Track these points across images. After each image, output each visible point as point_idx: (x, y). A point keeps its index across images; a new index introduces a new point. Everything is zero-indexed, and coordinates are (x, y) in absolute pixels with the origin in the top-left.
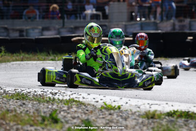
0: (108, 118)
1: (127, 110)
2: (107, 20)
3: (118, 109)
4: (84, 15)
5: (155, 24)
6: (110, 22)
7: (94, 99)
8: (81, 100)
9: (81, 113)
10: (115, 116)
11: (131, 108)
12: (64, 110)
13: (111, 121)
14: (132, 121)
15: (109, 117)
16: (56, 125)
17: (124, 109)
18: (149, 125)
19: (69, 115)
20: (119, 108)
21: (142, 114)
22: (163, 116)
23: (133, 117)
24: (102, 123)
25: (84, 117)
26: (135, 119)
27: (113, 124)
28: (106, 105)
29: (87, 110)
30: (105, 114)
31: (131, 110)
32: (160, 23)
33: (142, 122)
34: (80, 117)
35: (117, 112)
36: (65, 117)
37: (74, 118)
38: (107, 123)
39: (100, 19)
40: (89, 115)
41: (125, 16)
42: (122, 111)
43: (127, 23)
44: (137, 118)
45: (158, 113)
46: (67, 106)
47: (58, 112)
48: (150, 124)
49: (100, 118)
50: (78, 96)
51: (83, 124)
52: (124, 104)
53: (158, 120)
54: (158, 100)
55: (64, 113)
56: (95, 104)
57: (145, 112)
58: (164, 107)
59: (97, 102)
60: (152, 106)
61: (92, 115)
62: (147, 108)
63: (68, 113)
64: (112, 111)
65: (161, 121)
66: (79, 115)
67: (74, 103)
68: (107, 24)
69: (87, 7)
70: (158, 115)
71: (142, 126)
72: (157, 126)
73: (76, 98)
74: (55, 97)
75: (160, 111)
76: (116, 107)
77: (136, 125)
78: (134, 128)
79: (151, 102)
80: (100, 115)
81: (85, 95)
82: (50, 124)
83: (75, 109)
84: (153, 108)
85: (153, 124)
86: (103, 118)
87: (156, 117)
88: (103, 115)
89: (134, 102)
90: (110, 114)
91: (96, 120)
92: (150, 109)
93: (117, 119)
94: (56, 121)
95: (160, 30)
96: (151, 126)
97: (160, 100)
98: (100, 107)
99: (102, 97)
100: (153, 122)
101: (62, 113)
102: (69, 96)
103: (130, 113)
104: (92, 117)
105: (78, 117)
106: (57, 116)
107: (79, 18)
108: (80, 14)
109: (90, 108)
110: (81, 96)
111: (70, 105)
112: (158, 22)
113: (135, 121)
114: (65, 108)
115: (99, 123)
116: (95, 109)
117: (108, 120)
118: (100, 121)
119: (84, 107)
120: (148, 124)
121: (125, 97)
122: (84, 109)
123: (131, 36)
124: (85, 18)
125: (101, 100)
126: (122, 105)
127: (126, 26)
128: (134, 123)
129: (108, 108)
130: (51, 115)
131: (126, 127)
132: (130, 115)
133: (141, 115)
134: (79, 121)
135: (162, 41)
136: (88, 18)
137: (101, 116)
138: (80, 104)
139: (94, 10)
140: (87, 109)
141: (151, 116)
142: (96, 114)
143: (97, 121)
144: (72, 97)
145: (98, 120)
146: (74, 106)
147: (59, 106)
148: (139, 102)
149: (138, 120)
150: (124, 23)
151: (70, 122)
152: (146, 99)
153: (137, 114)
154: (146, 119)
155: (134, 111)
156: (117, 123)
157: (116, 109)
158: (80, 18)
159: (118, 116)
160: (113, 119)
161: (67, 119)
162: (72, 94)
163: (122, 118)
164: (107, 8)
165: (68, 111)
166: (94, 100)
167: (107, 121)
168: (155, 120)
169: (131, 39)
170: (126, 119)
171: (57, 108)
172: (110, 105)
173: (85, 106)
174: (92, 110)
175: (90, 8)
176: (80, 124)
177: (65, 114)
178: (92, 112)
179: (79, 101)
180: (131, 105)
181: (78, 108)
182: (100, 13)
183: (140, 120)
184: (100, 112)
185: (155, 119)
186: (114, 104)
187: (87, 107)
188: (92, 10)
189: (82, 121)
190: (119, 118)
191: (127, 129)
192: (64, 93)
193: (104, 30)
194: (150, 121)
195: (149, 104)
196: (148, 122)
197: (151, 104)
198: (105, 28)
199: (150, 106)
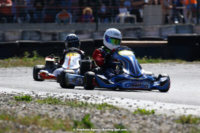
0: (141, 123)
1: (161, 115)
2: (142, 23)
3: (152, 114)
4: (118, 18)
5: (191, 27)
6: (144, 25)
7: (128, 103)
8: (114, 104)
9: (114, 118)
10: (149, 121)
11: (166, 113)
12: (96, 115)
13: (145, 126)
14: (166, 125)
15: (143, 122)
17: (159, 114)
18: (183, 130)
19: (102, 120)
20: (153, 112)
21: (176, 118)
22: (198, 121)
23: (168, 122)
24: (135, 127)
25: (117, 122)
26: (169, 124)
27: (147, 130)
28: (139, 110)
29: (120, 115)
30: (139, 119)
31: (165, 115)
32: (195, 26)
33: (177, 127)
34: (113, 121)
35: (151, 117)
36: (98, 121)
37: (107, 123)
38: (141, 128)
39: (134, 22)
40: (122, 120)
41: (160, 19)
42: (156, 115)
43: (162, 27)
44: (172, 123)
45: (193, 117)
46: (100, 110)
47: (91, 116)
48: (185, 129)
49: (133, 123)
50: (112, 101)
52: (158, 109)
53: (193, 125)
54: (193, 105)
55: (97, 117)
56: (129, 108)
57: (180, 117)
58: (199, 111)
59: (131, 106)
60: (187, 111)
61: (126, 120)
62: (182, 112)
63: (101, 118)
64: (146, 116)
65: (196, 126)
66: (112, 119)
67: (107, 108)
68: (141, 27)
69: (121, 10)
70: (193, 120)
71: (176, 131)
72: (192, 131)
73: (109, 102)
74: (88, 101)
75: (195, 116)
76: (150, 112)
77: (170, 130)
79: (186, 106)
80: (133, 120)
81: (118, 99)
83: (108, 114)
84: (188, 113)
85: (187, 129)
86: (137, 123)
87: (191, 122)
88: (136, 119)
89: (168, 107)
90: (144, 119)
91: (129, 124)
92: (185, 114)
93: (151, 123)
95: (196, 33)
96: (187, 131)
97: (195, 105)
98: (133, 111)
99: (135, 101)
100: (187, 127)
101: (95, 118)
102: (102, 100)
103: (164, 117)
104: (125, 122)
105: (111, 122)
106: (89, 121)
107: (112, 21)
108: (114, 17)
109: (123, 113)
110: (114, 101)
111: (103, 109)
112: (194, 25)
113: (170, 125)
114: (98, 113)
115: (133, 128)
116: (129, 113)
117: (142, 125)
118: (133, 126)
119: (117, 112)
120: (182, 129)
121: (159, 101)
123: (166, 39)
124: (119, 21)
125: (135, 104)
126: (156, 110)
127: (160, 29)
128: (168, 127)
129: (142, 112)
130: (83, 119)
132: (164, 120)
133: (176, 120)
134: (112, 126)
135: (197, 44)
136: (122, 21)
137: (135, 121)
138: (113, 108)
139: (128, 13)
140: (120, 113)
141: (186, 121)
142: (130, 118)
143: (130, 126)
144: (105, 101)
146: (107, 111)
147: (92, 110)
148: (174, 107)
149: (172, 125)
150: (159, 26)
151: (103, 127)
152: (180, 103)
153: (172, 118)
154: (181, 123)
155: (168, 115)
156: (151, 127)
157: (150, 113)
158: (114, 22)
159: (152, 120)
160: (147, 124)
161: (99, 124)
162: (105, 99)
163: (156, 123)
165: (101, 116)
166: (128, 105)
167: (141, 126)
168: (190, 125)
169: (166, 42)
170: (160, 124)
171: (89, 113)
172: (144, 110)
173: (118, 110)
174: (125, 114)
175: (124, 11)
177: (98, 119)
178: (125, 117)
179: (112, 106)
180: (165, 110)
181: (111, 112)
182: (134, 16)
183: (175, 125)
184: (133, 116)
185: (190, 123)
186: (148, 109)
187: (120, 112)
188: (126, 14)
189: (115, 125)
190: (153, 122)
192: (97, 97)
193: (138, 33)
194: (185, 125)
195: (183, 108)
196: (183, 127)
197: (185, 108)
198: (139, 31)
199: (185, 110)
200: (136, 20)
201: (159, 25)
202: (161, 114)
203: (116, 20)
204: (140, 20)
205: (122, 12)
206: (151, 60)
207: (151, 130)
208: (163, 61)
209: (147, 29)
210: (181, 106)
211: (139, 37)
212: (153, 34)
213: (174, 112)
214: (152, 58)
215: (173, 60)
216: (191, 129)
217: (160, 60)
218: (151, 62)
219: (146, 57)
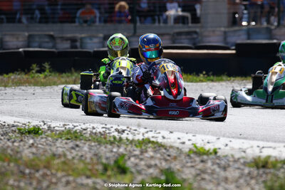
1: (226, 156)
2: (199, 25)
3: (213, 154)
4: (165, 17)
5: (269, 31)
6: (202, 27)
7: (179, 139)
8: (160, 140)
9: (161, 159)
10: (209, 164)
11: (233, 153)
12: (135, 156)
14: (234, 171)
15: (200, 166)
16: (123, 176)
17: (223, 155)
18: (258, 178)
19: (143, 163)
20: (215, 152)
21: (248, 161)
22: (279, 165)
23: (236, 166)
24: (191, 173)
25: (164, 165)
26: (239, 168)
27: (206, 176)
28: (196, 147)
29: (169, 156)
30: (195, 161)
31: (233, 156)
32: (275, 29)
33: (249, 173)
34: (159, 165)
35: (213, 158)
36: (136, 165)
38: (198, 175)
39: (188, 23)
40: (171, 163)
41: (225, 19)
42: (219, 157)
43: (227, 30)
44: (242, 167)
45: (272, 159)
46: (139, 149)
47: (126, 158)
48: (261, 176)
49: (188, 167)
50: (156, 135)
51: (162, 175)
52: (223, 147)
53: (272, 171)
54: (272, 141)
55: (136, 159)
56: (181, 146)
57: (253, 158)
58: (280, 151)
59: (184, 143)
60: (263, 150)
61: (177, 162)
62: (256, 152)
63: (141, 159)
64: (205, 157)
65: (278, 173)
66: (157, 162)
67: (150, 145)
68: (198, 30)
69: (169, 5)
70: (272, 162)
71: (248, 178)
72: (271, 180)
73: (153, 137)
74: (122, 136)
75: (275, 157)
76: (211, 151)
77: (240, 178)
78: (237, 181)
79: (262, 144)
80: (187, 162)
81: (166, 133)
82: (115, 175)
83: (151, 154)
84: (265, 153)
85: (264, 176)
86: (192, 167)
87: (270, 166)
88: (191, 162)
89: (237, 144)
90: (202, 161)
91: (181, 169)
92: (261, 154)
93: (212, 168)
94: (123, 171)
95: (277, 39)
96: (263, 179)
97: (275, 142)
98: (187, 150)
99: (190, 136)
100: (264, 172)
101: (132, 159)
102: (143, 134)
103: (231, 159)
104: (176, 165)
105: (156, 165)
106: (125, 163)
107: (157, 21)
108: (158, 16)
109: (173, 153)
110: (160, 136)
111: (143, 148)
112: (273, 27)
113: (239, 171)
114: (137, 152)
115: (186, 175)
116: (180, 153)
117: (200, 170)
118: (187, 171)
119: (164, 151)
120: (257, 176)
121: (224, 136)
122: (164, 153)
123: (234, 48)
124: (166, 21)
125: (189, 140)
126: (220, 149)
127: (225, 33)
128: (237, 174)
129: (199, 153)
130: (116, 162)
131: (226, 179)
132: (231, 163)
133: (248, 163)
134: (157, 171)
136: (171, 22)
137: (189, 164)
138: (159, 146)
139: (179, 9)
140: (168, 153)
141: (262, 164)
142: (182, 161)
143: (182, 172)
144: (146, 136)
145: (185, 169)
146: (149, 150)
147: (128, 149)
148: (245, 144)
150: (223, 29)
151: (143, 172)
152: (254, 139)
153: (242, 161)
154: (255, 168)
155: (237, 156)
156: (212, 173)
157: (211, 154)
158: (159, 22)
159: (213, 164)
160: (206, 169)
161: (139, 169)
163: (220, 167)
164: (198, 7)
165: (141, 157)
166: (179, 141)
167: (198, 172)
168: (268, 171)
169: (234, 52)
170: (225, 169)
171: (125, 153)
172: (202, 148)
173: (166, 149)
174: (175, 155)
175: (174, 7)
176: (159, 176)
177: (137, 161)
178: (175, 158)
179: (157, 142)
180: (232, 149)
181: (155, 152)
182: (187, 14)
183: (246, 171)
184: (187, 157)
185: (269, 168)
186: (208, 147)
187: (168, 151)
188: (177, 11)
189: (162, 171)
190: (215, 167)
191: (226, 183)
192: (136, 130)
193: (194, 39)
194: (261, 171)
195: (258, 147)
196: (258, 173)
197: (261, 146)
198: (195, 36)
199: (260, 149)
200: (190, 21)
201: (224, 27)
202: (226, 154)
203: (162, 21)
204: (196, 20)
205: (171, 9)
206: (212, 77)
207: (213, 178)
208: (229, 79)
209: (206, 33)
210: (255, 143)
211: (194, 44)
212: (215, 40)
213: (245, 152)
214: (213, 75)
215: (243, 78)
216: (269, 177)
217: (224, 78)
218: (212, 81)
219: (204, 73)
